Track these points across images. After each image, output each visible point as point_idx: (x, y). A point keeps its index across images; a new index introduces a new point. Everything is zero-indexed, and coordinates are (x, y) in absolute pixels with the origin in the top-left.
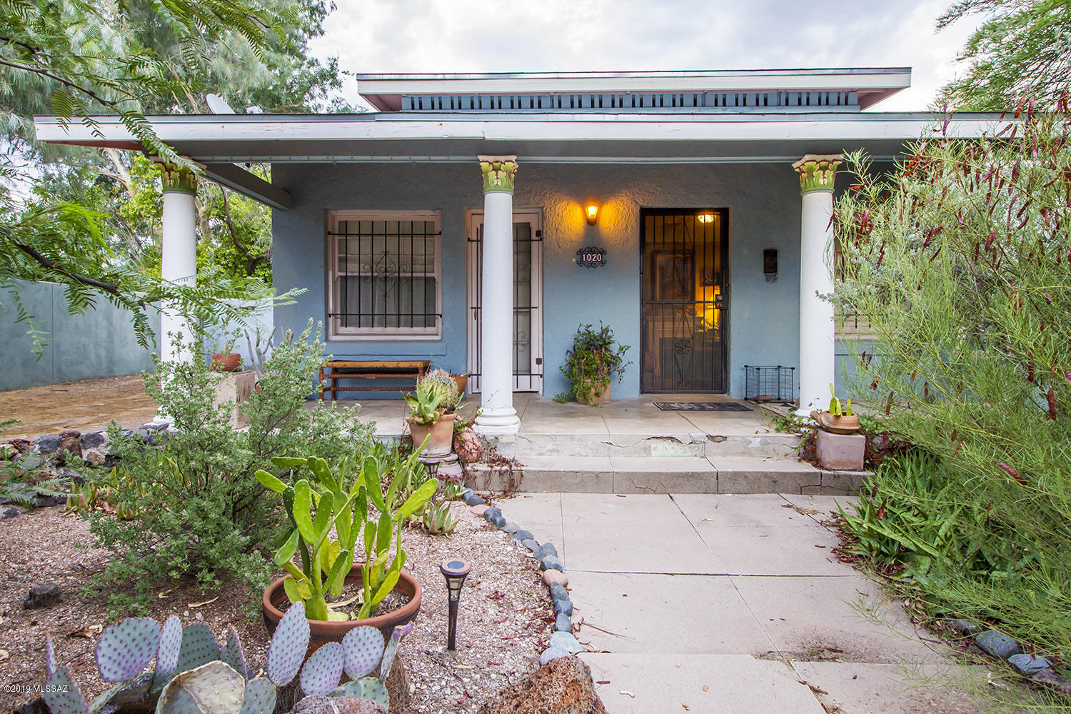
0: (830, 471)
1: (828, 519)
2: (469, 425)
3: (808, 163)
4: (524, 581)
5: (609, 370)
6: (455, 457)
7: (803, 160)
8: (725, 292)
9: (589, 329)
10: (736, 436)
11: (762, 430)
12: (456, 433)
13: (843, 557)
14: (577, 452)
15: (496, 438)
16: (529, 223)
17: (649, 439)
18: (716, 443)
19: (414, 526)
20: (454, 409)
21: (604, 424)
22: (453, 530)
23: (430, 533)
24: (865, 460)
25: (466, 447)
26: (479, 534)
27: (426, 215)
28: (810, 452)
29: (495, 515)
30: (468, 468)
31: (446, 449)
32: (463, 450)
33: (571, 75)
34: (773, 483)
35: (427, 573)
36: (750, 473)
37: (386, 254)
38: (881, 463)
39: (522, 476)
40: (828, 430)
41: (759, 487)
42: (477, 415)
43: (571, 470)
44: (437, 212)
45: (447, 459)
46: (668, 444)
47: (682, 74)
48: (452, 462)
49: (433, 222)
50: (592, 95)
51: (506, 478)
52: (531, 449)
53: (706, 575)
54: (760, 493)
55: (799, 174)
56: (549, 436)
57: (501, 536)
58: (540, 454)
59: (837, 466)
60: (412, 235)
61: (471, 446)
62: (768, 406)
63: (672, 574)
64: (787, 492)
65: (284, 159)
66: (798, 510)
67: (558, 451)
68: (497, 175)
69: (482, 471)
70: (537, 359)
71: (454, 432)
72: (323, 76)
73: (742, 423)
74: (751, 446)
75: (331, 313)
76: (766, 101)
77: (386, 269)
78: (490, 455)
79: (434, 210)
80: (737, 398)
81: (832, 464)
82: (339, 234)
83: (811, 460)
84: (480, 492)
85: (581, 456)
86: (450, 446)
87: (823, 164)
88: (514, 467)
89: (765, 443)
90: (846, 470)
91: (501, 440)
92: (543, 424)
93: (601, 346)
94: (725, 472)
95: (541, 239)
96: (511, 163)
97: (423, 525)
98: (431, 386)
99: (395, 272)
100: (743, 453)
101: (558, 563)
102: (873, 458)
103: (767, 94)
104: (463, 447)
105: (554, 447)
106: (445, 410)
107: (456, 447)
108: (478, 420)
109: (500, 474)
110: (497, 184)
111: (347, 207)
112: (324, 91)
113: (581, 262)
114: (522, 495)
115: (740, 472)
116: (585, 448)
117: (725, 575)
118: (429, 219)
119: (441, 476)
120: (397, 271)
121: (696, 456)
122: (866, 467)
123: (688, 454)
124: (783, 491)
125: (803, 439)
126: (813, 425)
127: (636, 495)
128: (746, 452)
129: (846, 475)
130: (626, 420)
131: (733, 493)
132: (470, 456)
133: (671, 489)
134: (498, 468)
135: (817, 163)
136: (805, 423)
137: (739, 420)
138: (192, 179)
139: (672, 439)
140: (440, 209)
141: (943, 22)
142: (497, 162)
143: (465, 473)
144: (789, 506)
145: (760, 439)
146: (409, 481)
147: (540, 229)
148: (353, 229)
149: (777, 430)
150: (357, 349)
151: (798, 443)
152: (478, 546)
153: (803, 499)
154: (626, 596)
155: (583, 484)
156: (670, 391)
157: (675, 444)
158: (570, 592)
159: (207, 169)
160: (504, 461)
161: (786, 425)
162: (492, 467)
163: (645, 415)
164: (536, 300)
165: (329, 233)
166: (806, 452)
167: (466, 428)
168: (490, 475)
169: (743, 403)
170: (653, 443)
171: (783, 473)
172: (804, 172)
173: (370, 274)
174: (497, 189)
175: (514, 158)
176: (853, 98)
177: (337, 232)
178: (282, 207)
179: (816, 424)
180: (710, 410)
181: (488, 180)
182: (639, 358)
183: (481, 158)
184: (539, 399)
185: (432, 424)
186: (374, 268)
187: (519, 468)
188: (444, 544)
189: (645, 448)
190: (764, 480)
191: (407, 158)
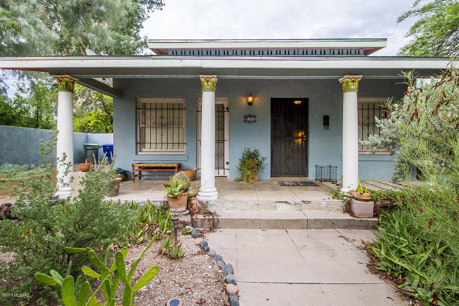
0: (358, 218)
1: (361, 244)
2: (195, 196)
3: (346, 79)
4: (216, 290)
5: (258, 167)
6: (188, 212)
7: (344, 78)
8: (307, 133)
9: (249, 150)
10: (315, 201)
11: (326, 197)
12: (189, 200)
13: (373, 271)
14: (244, 208)
15: (207, 202)
16: (223, 104)
17: (276, 202)
18: (306, 204)
19: (164, 254)
20: (188, 190)
21: (255, 194)
22: (183, 256)
23: (172, 258)
24: (374, 213)
25: (193, 207)
26: (196, 257)
27: (179, 100)
28: (348, 209)
29: (204, 246)
30: (194, 217)
31: (184, 208)
32: (192, 209)
33: (241, 41)
34: (333, 224)
35: (167, 285)
36: (322, 219)
37: (162, 117)
38: (381, 214)
39: (219, 221)
40: (357, 199)
41: (326, 226)
42: (199, 191)
43: (241, 218)
44: (184, 99)
45: (184, 213)
46: (284, 205)
47: (289, 41)
48: (187, 214)
49: (182, 104)
50: (250, 49)
51: (211, 222)
52: (223, 207)
53: (308, 283)
54: (327, 228)
55: (341, 84)
56: (231, 201)
57: (206, 258)
58: (227, 209)
59: (362, 216)
60: (173, 109)
61: (195, 206)
62: (326, 183)
63: (291, 283)
64: (339, 228)
65: (120, 76)
66: (346, 239)
67: (235, 208)
68: (208, 84)
69: (200, 219)
70: (227, 162)
71: (188, 200)
72: (142, 44)
73: (317, 193)
74: (322, 205)
75: (138, 142)
76: (324, 52)
77: (162, 124)
78: (204, 210)
79: (182, 99)
80: (312, 179)
81: (359, 215)
82: (142, 109)
83: (349, 212)
84: (199, 229)
85: (245, 210)
86: (186, 207)
87: (353, 79)
88: (215, 217)
89: (328, 204)
90: (365, 218)
91: (209, 203)
92: (229, 194)
93: (254, 157)
94: (311, 219)
95: (228, 111)
96: (214, 79)
97: (168, 254)
98: (177, 180)
99: (166, 125)
100: (318, 209)
101: (234, 279)
102: (377, 212)
103: (325, 50)
104: (192, 207)
105: (233, 206)
106: (183, 191)
107: (189, 207)
108: (199, 193)
109: (208, 220)
110: (208, 88)
111: (145, 97)
112: (142, 50)
113: (245, 121)
114: (218, 230)
115: (318, 219)
116: (247, 206)
117: (317, 283)
118: (180, 102)
119: (181, 221)
120: (167, 124)
121: (297, 210)
122: (375, 216)
123: (294, 209)
124: (337, 228)
125: (345, 203)
126: (349, 196)
127: (271, 230)
128: (320, 208)
129: (366, 220)
130: (265, 191)
131: (314, 229)
132: (195, 211)
133: (287, 227)
134: (207, 217)
135: (350, 79)
136: (345, 195)
137: (315, 191)
138: (71, 85)
139: (286, 202)
140: (185, 98)
141: (400, 19)
142: (208, 78)
143: (192, 219)
144: (341, 237)
145: (326, 203)
146: (166, 226)
147: (228, 107)
148: (148, 107)
149: (333, 198)
150: (149, 158)
151: (343, 204)
152: (195, 265)
153: (347, 232)
154: (268, 300)
155: (246, 225)
156: (284, 176)
157: (288, 205)
158: (239, 297)
159: (79, 81)
160: (211, 213)
161: (336, 195)
162: (205, 217)
163: (274, 189)
164: (226, 137)
165: (138, 108)
166: (346, 208)
167: (194, 198)
168: (204, 221)
169: (315, 182)
170: (278, 204)
171: (337, 219)
172: (344, 83)
173: (155, 126)
174: (208, 90)
175: (215, 76)
176: (362, 52)
177: (141, 108)
178: (117, 97)
179: (351, 195)
180: (301, 186)
181: (204, 86)
182: (270, 162)
183: (201, 76)
184: (227, 180)
185: (177, 198)
186: (157, 123)
187: (217, 217)
188: (178, 265)
189: (274, 207)
190: (329, 223)
191: (168, 76)
